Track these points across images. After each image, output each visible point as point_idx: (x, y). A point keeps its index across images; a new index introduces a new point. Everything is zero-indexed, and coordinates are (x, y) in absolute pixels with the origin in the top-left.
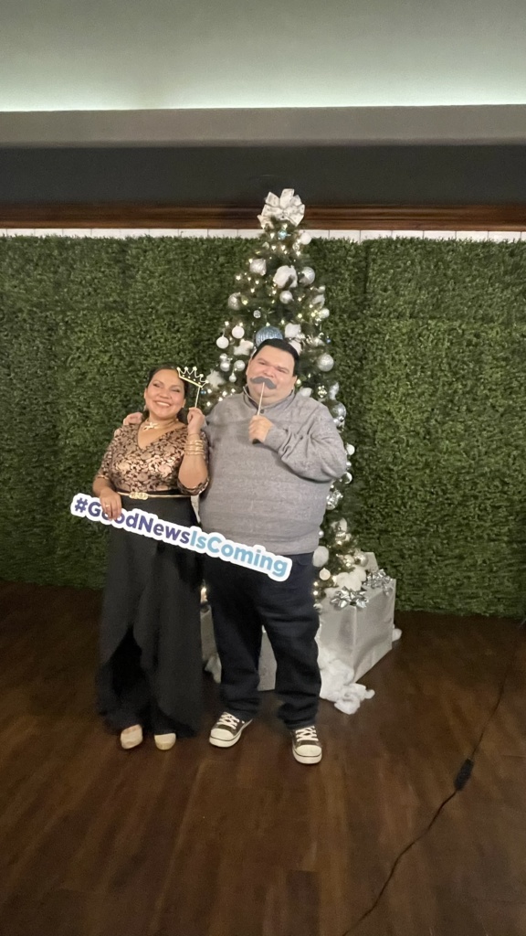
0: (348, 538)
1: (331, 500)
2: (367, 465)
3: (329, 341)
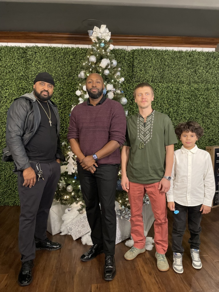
3: (122, 92)
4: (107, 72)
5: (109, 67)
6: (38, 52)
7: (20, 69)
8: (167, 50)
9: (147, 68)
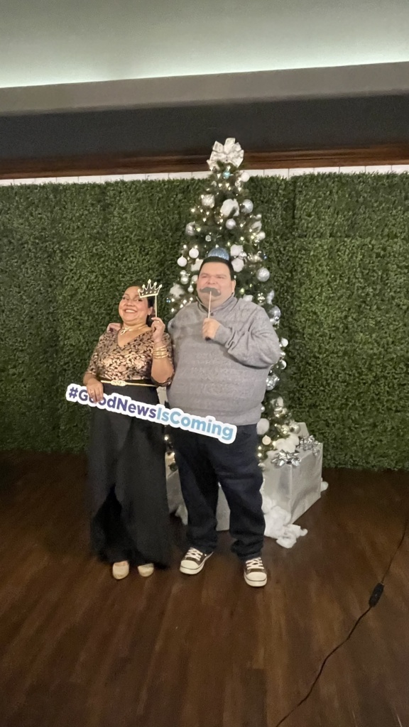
0: (284, 412)
1: (270, 382)
2: (298, 354)
3: (265, 257)
4: (231, 223)
5: (237, 213)
6: (123, 192)
7: (95, 222)
9: (321, 209)
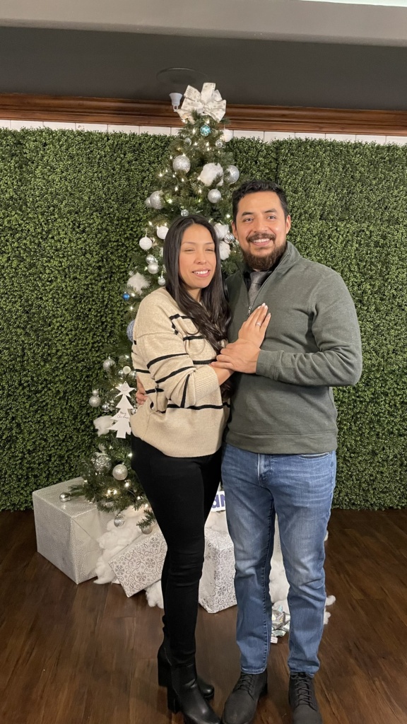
4: (215, 195)
5: (221, 183)
6: (49, 144)
7: (7, 183)
8: (359, 143)
9: (310, 185)
